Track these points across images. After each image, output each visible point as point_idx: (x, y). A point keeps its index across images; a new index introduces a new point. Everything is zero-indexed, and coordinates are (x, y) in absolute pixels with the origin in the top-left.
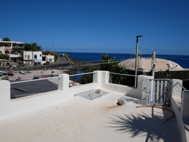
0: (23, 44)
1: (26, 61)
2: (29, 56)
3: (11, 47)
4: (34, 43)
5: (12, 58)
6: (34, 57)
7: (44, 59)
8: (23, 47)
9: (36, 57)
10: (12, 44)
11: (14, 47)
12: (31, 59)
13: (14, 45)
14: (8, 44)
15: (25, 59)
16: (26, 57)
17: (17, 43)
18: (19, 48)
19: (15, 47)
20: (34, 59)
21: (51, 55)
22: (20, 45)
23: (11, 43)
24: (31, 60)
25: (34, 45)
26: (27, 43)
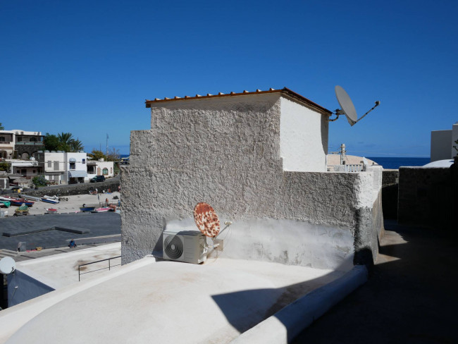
0: (39, 136)
1: (50, 174)
2: (56, 164)
3: (13, 144)
4: (65, 133)
5: (18, 169)
6: (69, 165)
7: (91, 169)
8: (40, 143)
9: (73, 165)
10: (14, 136)
11: (19, 143)
12: (61, 168)
13: (19, 138)
14: (3, 136)
15: (47, 169)
16: (50, 166)
17: (26, 133)
18: (30, 146)
19: (22, 143)
20: (68, 169)
21: (105, 160)
22: (34, 138)
23: (12, 135)
24: (62, 173)
25: (65, 137)
26: (50, 134)
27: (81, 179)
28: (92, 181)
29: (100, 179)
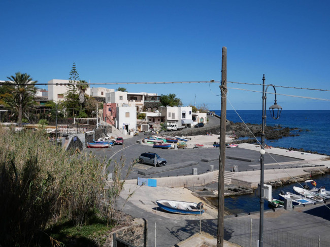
0: (156, 96)
1: (170, 121)
2: (173, 114)
3: (143, 102)
4: (172, 94)
5: (151, 118)
6: (182, 115)
7: (194, 118)
8: (158, 101)
9: (184, 114)
10: (143, 97)
11: (146, 101)
12: (176, 118)
13: (146, 97)
14: (137, 96)
15: (169, 118)
16: (169, 116)
17: (149, 94)
18: (152, 103)
19: (147, 101)
20: (182, 119)
21: (200, 112)
22: (153, 98)
23: (142, 96)
24: (177, 121)
25: (172, 96)
26: (164, 95)
27: (189, 125)
28: (196, 126)
29: (201, 125)
